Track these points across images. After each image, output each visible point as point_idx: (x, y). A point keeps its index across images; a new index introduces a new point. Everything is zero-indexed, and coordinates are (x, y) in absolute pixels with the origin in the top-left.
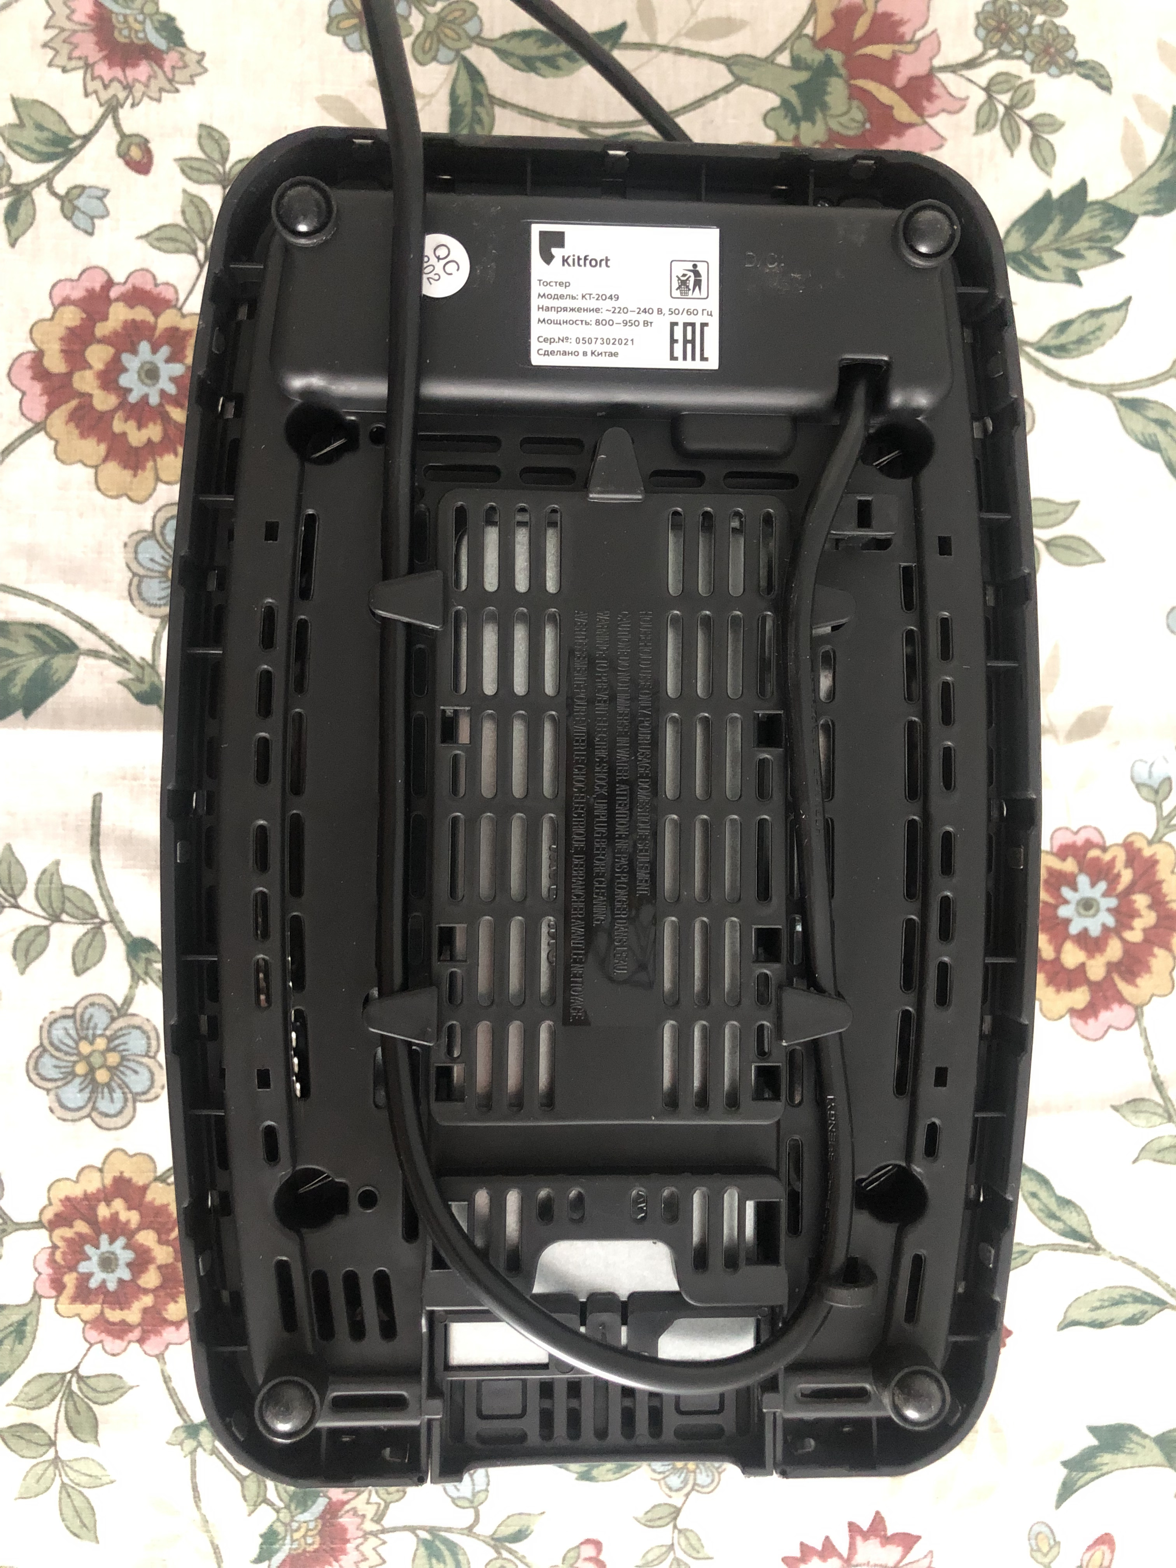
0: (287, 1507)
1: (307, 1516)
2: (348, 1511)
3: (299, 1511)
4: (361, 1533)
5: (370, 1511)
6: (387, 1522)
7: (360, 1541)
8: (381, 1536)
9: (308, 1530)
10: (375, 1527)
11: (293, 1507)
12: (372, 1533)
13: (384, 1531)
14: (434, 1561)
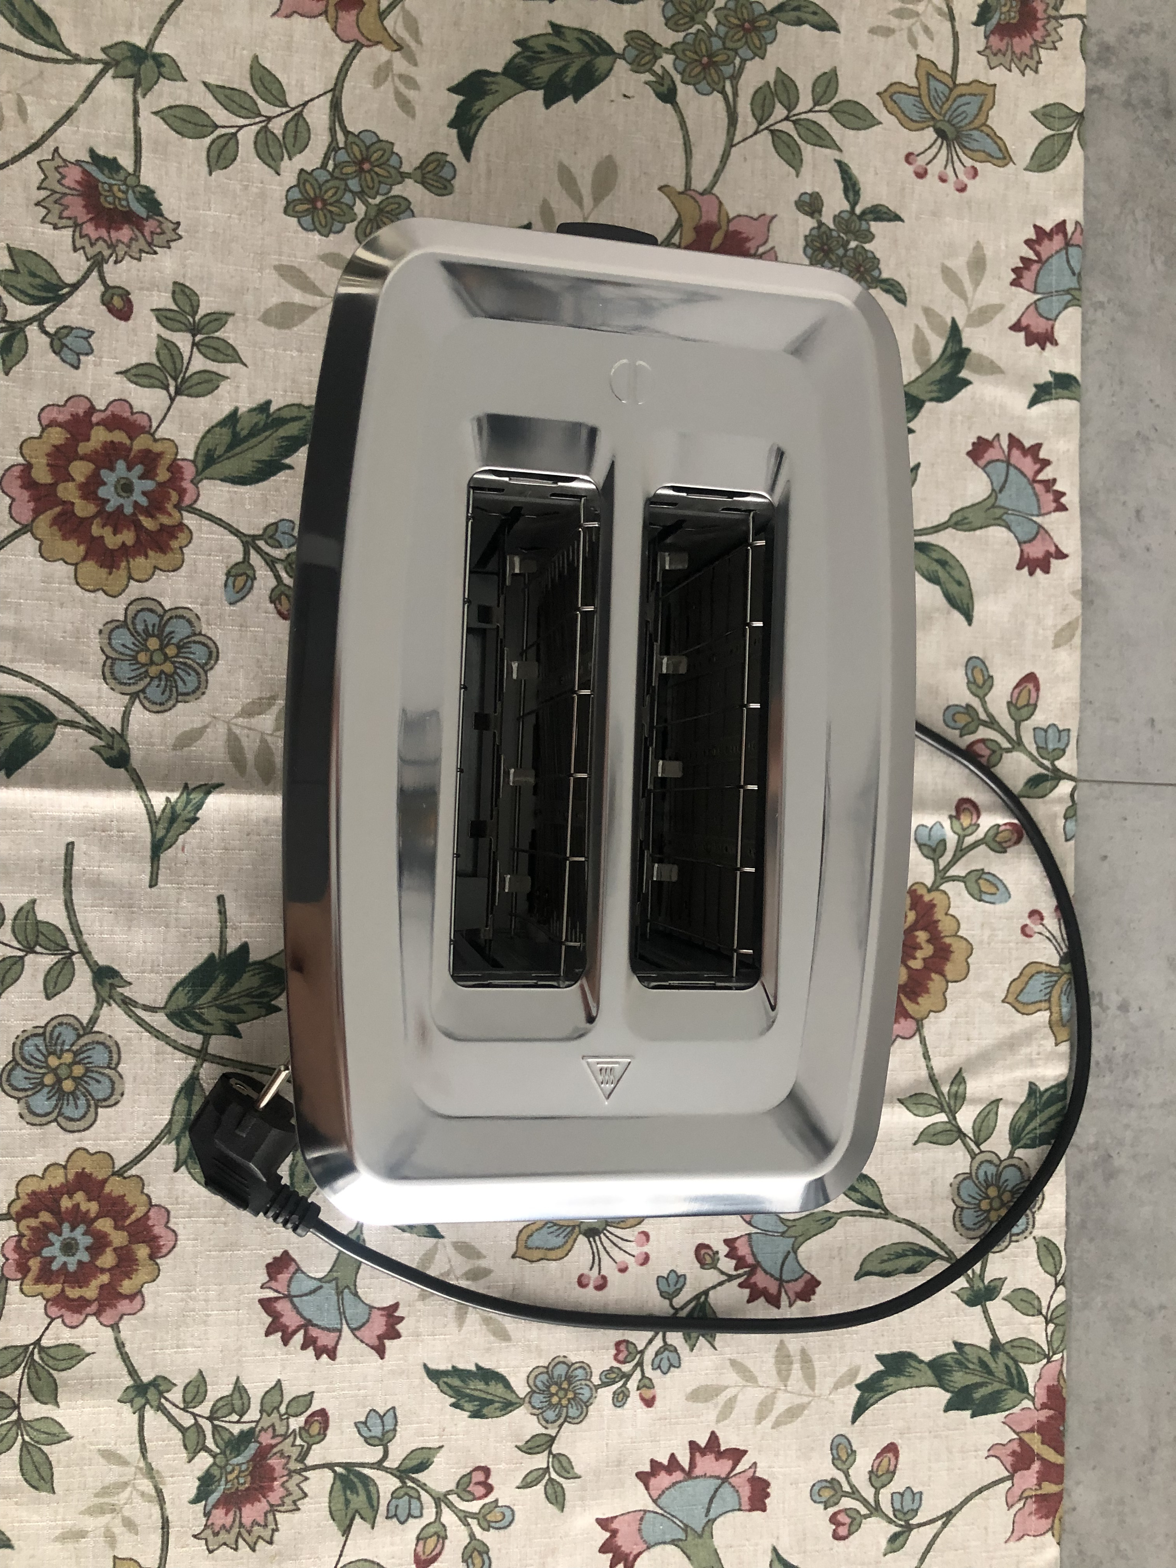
0: (223, 1452)
1: (240, 1459)
2: (275, 1455)
4: (286, 1472)
5: (295, 1453)
6: (309, 1461)
7: (285, 1479)
8: (304, 1474)
9: (240, 1472)
10: (299, 1466)
11: (228, 1452)
12: (295, 1471)
13: (307, 1469)
14: (348, 1493)
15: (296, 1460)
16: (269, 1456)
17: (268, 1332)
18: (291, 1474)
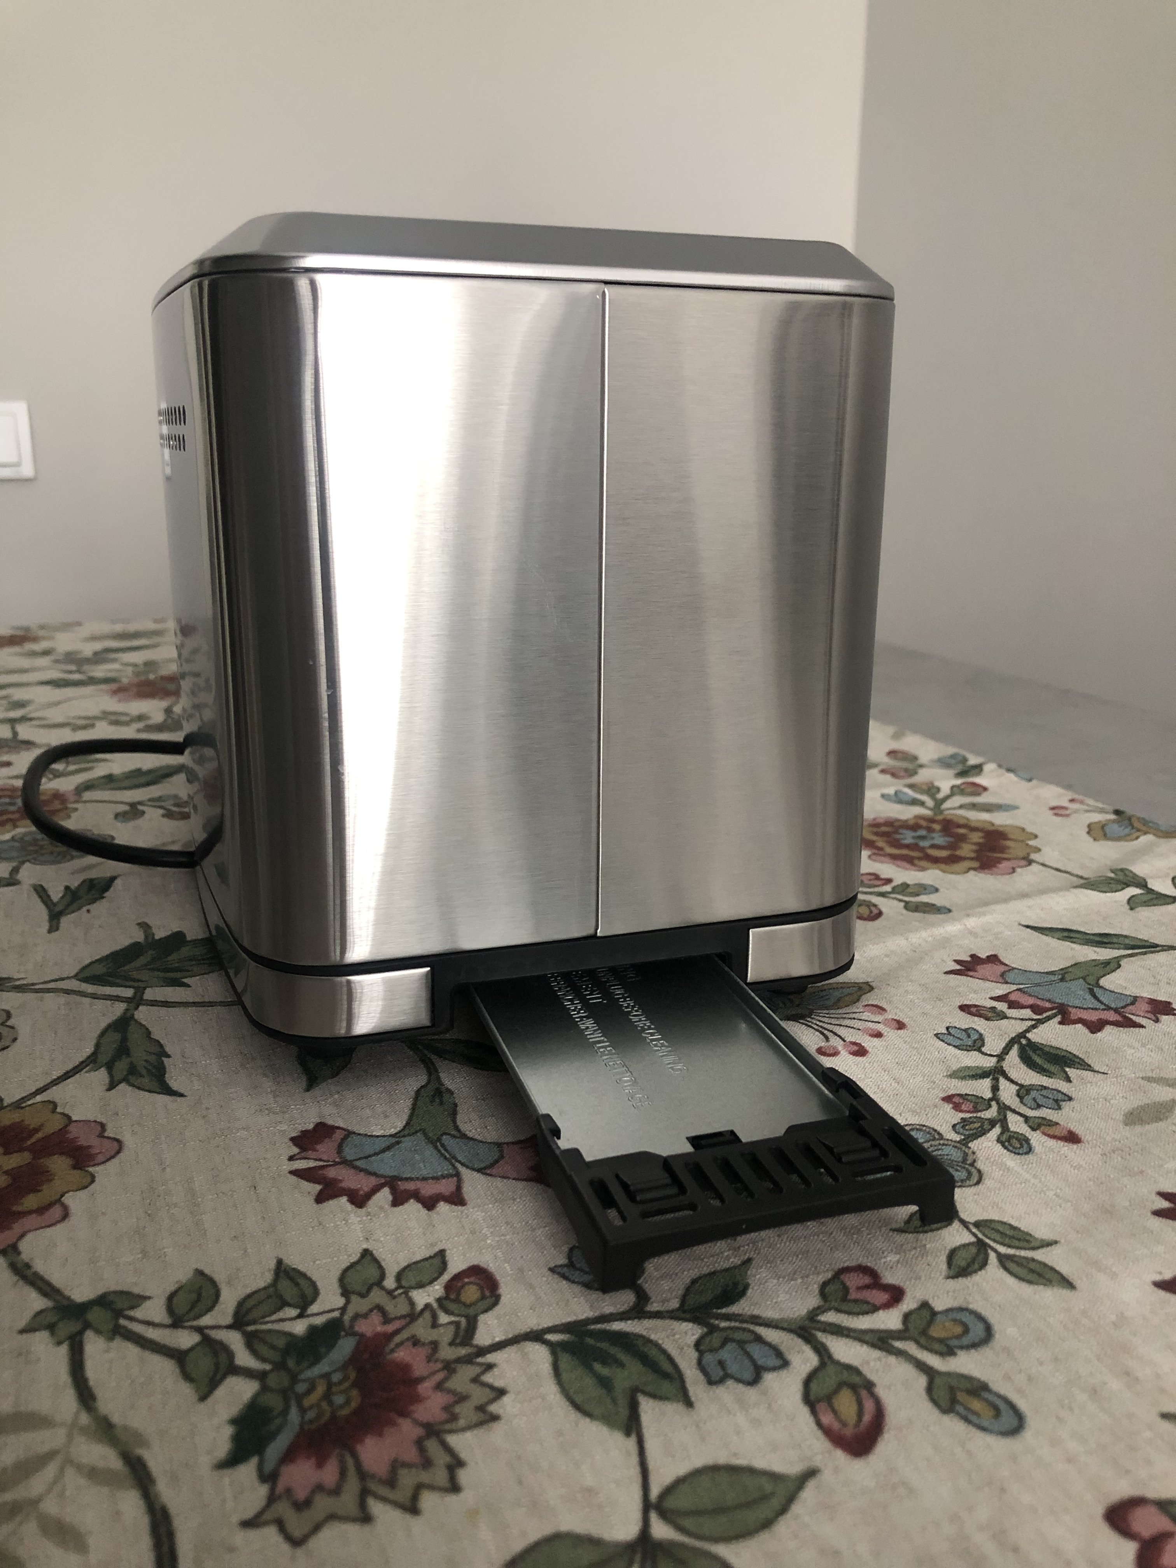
0: (280, 1366)
1: (323, 1367)
2: (402, 1343)
3: (305, 1364)
4: (438, 1366)
5: (445, 1335)
6: (482, 1338)
7: (440, 1376)
8: (480, 1359)
9: (330, 1385)
10: (463, 1351)
12: (459, 1360)
13: (483, 1351)
14: (597, 1367)
15: (451, 1344)
16: (387, 1349)
17: (320, 1199)
18: (449, 1367)
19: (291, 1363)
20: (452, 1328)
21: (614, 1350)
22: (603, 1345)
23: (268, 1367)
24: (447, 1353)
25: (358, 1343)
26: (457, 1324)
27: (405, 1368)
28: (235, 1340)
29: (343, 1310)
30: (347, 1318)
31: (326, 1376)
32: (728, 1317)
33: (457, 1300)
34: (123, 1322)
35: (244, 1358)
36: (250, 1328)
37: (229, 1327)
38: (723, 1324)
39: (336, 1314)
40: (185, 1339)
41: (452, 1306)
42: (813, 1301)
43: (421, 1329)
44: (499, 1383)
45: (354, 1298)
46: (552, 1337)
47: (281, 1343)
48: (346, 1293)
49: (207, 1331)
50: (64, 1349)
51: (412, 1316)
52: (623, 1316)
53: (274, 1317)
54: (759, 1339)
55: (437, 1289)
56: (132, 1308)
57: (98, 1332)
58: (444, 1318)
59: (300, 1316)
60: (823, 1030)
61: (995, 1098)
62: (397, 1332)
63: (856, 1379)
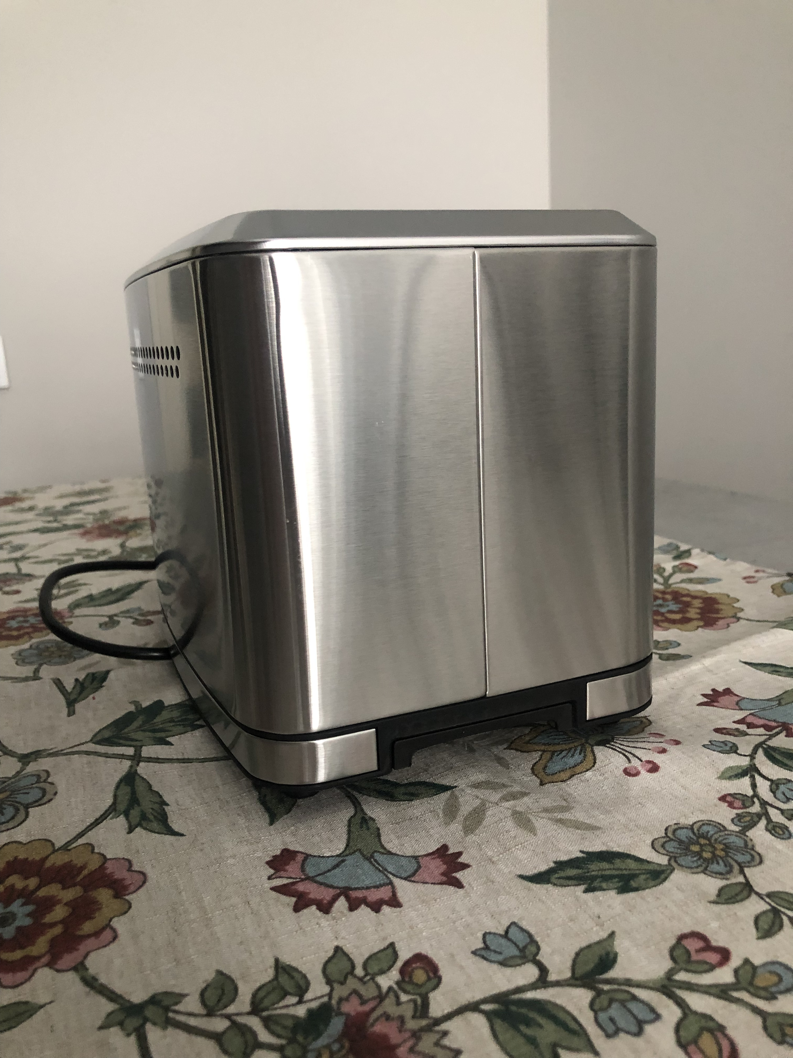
0: (292, 1041)
2: (377, 1020)
3: (311, 1038)
5: (406, 1010)
7: (411, 1042)
9: (332, 1053)
14: (523, 1028)
15: (414, 1017)
16: (368, 1024)
17: (297, 909)
18: (416, 1035)
19: (300, 1038)
20: (411, 1005)
21: (533, 1015)
22: (524, 1011)
23: (283, 1042)
24: (412, 1025)
25: (346, 1020)
26: (415, 1001)
27: (385, 1037)
28: (255, 1023)
29: (330, 995)
30: (334, 1002)
31: (328, 1046)
32: (608, 982)
33: (411, 982)
34: (171, 1015)
35: (264, 1036)
36: (265, 1014)
37: (249, 1014)
38: (606, 987)
39: (326, 999)
40: (220, 1025)
41: (409, 987)
42: (668, 964)
43: (388, 1006)
44: (454, 1046)
45: (336, 985)
46: (486, 1007)
47: (289, 1023)
48: (329, 982)
49: (235, 1018)
50: (133, 1038)
51: (381, 998)
52: (533, 986)
53: (281, 1004)
54: (634, 998)
55: (395, 974)
56: (176, 1004)
57: (155, 1024)
58: (404, 998)
59: (300, 1002)
60: (625, 752)
61: (756, 795)
62: (373, 1009)
63: (711, 1024)
